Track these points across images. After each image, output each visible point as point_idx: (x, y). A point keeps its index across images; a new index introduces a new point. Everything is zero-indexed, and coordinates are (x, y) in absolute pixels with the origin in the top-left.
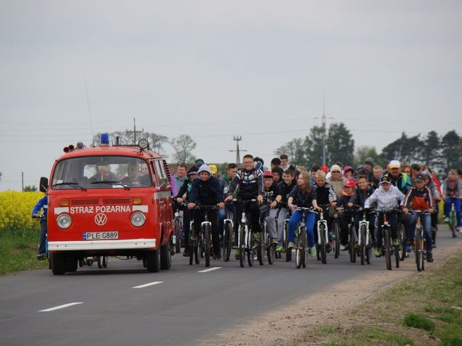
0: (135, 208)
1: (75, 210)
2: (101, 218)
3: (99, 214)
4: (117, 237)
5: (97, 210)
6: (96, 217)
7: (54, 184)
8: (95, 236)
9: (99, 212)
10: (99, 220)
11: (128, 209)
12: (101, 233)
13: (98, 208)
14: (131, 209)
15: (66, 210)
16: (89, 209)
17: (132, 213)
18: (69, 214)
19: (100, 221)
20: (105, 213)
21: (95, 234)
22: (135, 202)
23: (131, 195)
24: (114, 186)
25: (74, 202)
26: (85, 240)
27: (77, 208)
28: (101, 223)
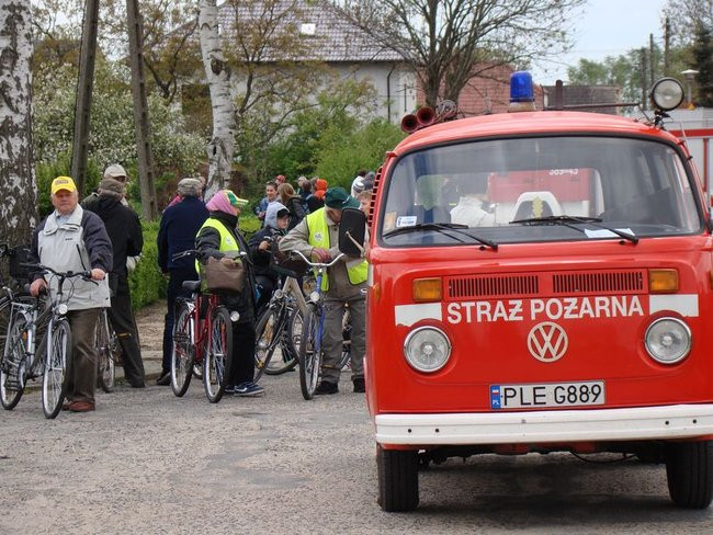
0: (657, 303)
1: (463, 311)
2: (547, 338)
3: (540, 326)
4: (601, 400)
5: (534, 311)
6: (532, 335)
7: (388, 226)
8: (528, 398)
9: (542, 317)
10: (542, 343)
11: (636, 306)
12: (550, 388)
13: (537, 306)
14: (646, 306)
15: (434, 311)
16: (508, 307)
17: (649, 319)
18: (443, 325)
19: (547, 347)
20: (561, 321)
21: (528, 389)
22: (657, 286)
23: (640, 259)
24: (590, 233)
25: (458, 287)
26: (498, 410)
27: (468, 305)
28: (548, 354)
